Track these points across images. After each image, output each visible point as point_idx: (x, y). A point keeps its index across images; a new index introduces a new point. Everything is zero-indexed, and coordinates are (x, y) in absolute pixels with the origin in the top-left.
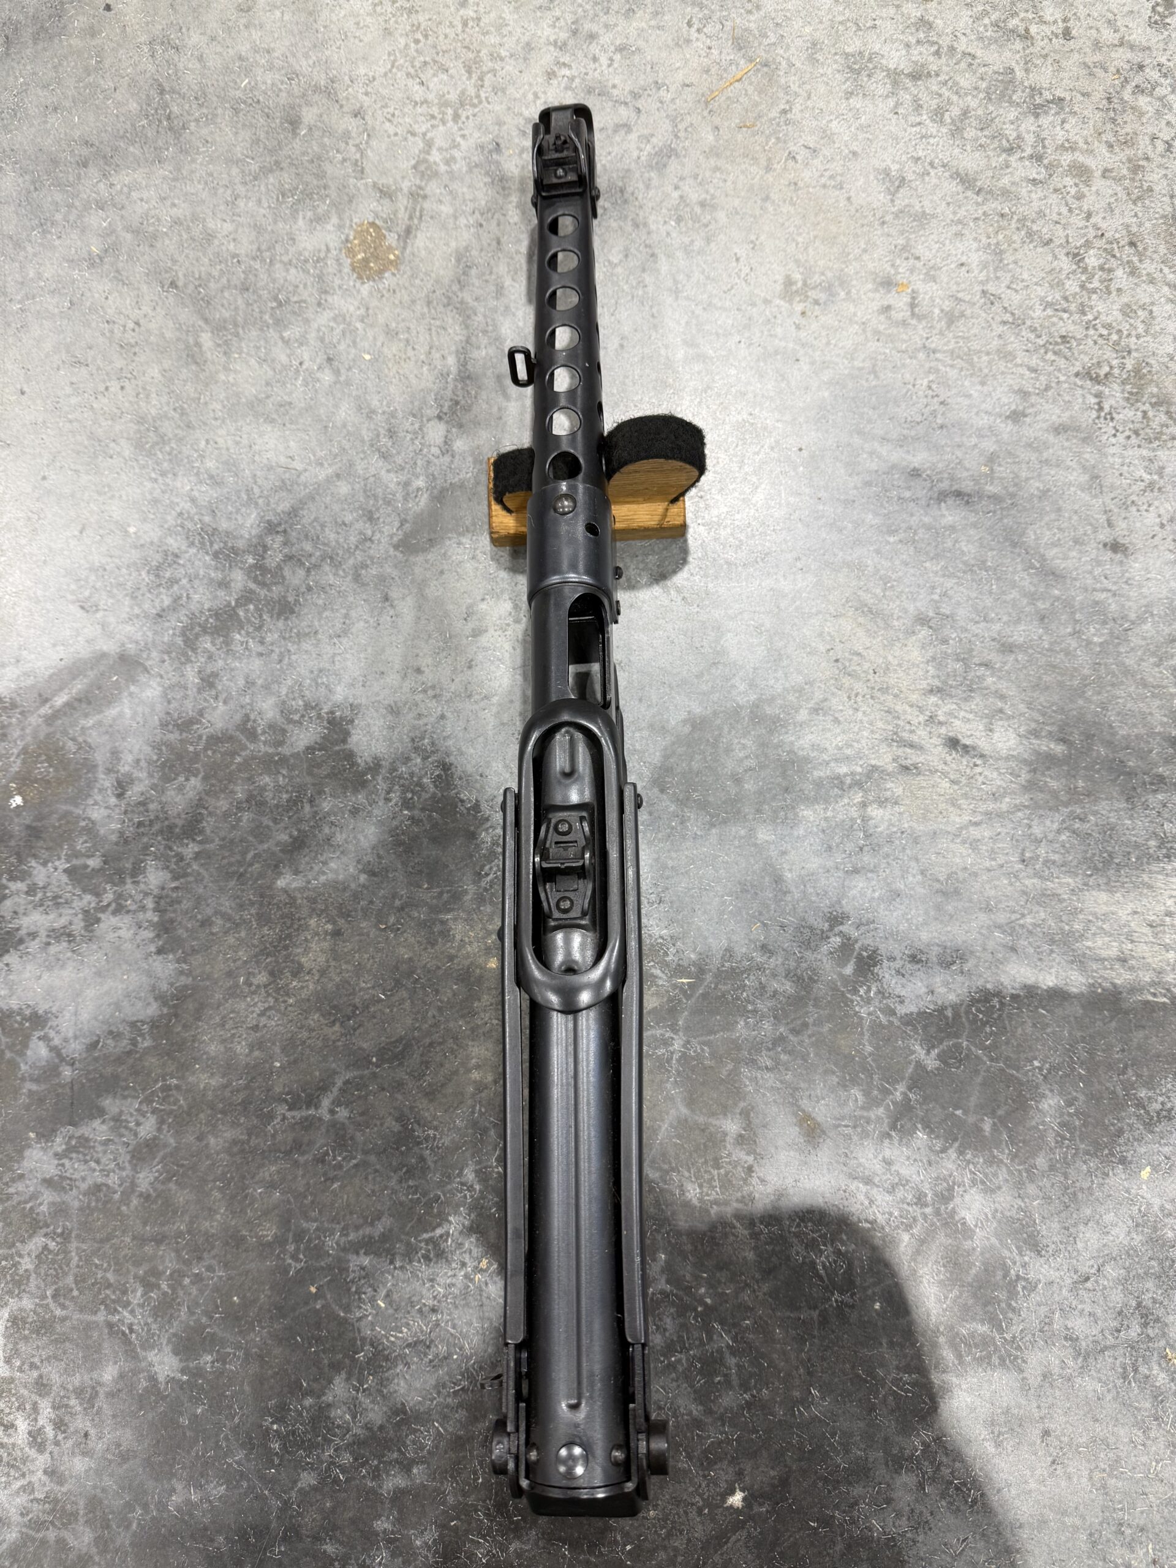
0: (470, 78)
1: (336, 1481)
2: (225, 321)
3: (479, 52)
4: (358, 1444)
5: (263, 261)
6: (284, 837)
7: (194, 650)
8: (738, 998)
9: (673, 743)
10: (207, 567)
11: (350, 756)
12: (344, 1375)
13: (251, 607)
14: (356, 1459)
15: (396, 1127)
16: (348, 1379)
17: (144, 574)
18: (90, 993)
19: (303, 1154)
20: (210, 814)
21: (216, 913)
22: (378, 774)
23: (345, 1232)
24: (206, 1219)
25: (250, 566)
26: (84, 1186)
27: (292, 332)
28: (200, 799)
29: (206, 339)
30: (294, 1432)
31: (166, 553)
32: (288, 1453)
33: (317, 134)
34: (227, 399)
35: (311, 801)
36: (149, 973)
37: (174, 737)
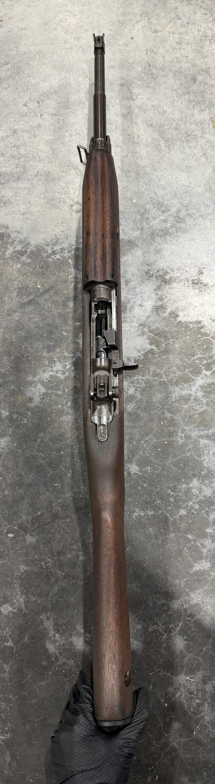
2: (169, 138)
4: (200, 502)
5: (183, 121)
16: (198, 480)
17: (138, 215)
27: (192, 144)
29: (162, 143)
33: (202, 84)
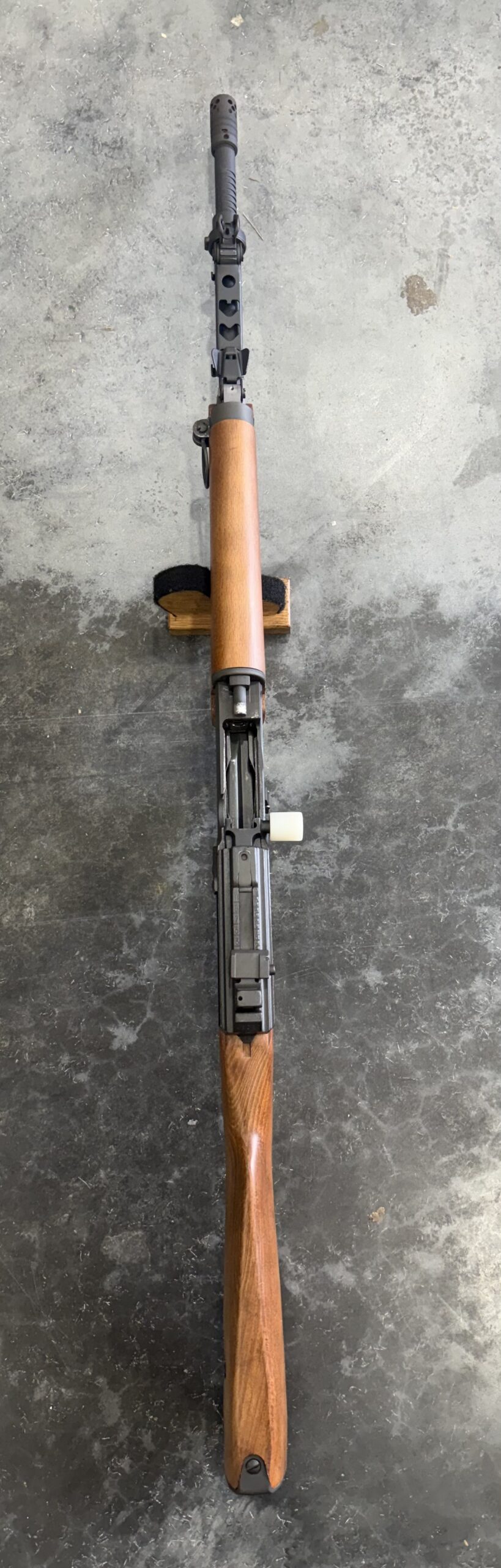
0: (468, 175)
3: (472, 156)
4: (495, 1013)
5: (349, 304)
11: (440, 615)
12: (481, 975)
16: (483, 978)
18: (300, 767)
20: (358, 657)
22: (458, 625)
26: (311, 879)
33: (373, 218)
36: (335, 754)
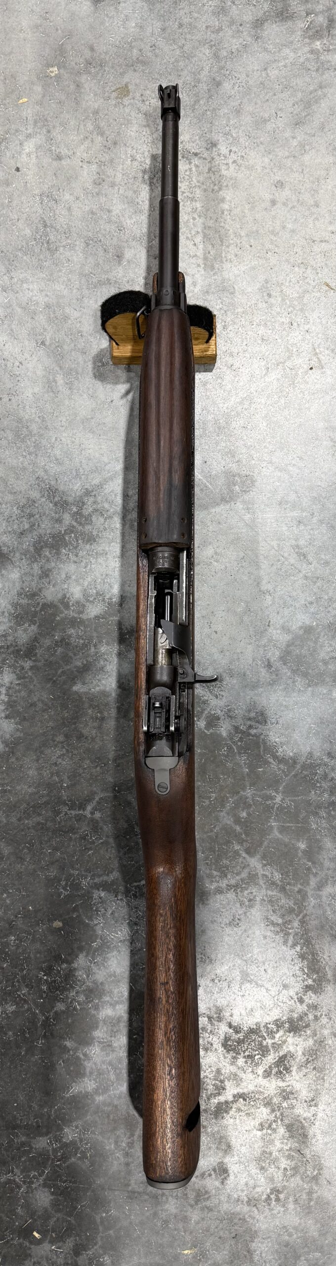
1: (75, 1009)
6: (79, 664)
7: (40, 555)
8: (312, 779)
9: (293, 639)
10: (51, 510)
13: (73, 535)
14: (87, 999)
15: (126, 826)
19: (74, 834)
21: (39, 700)
23: (92, 878)
24: (18, 863)
25: (74, 513)
28: (36, 637)
30: (55, 981)
31: (28, 499)
32: (51, 992)
34: (69, 415)
35: (95, 646)
37: (24, 601)
